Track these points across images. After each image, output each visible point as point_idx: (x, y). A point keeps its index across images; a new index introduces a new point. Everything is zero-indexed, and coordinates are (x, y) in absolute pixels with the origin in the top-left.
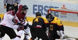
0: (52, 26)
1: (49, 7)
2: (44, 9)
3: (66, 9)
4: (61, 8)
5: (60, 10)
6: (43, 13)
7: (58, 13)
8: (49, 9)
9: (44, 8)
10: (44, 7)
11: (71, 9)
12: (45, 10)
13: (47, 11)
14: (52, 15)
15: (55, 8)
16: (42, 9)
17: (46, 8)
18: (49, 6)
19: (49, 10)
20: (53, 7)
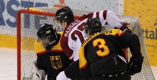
0: (57, 59)
1: (20, 3)
2: (6, 10)
4: (55, 6)
6: (5, 19)
7: (45, 18)
8: (20, 8)
9: (6, 6)
10: (6, 4)
11: (81, 9)
12: (11, 12)
13: (16, 14)
14: (54, 28)
15: (38, 5)
17: (14, 7)
18: (22, 2)
19: (19, 13)
20: (31, 4)
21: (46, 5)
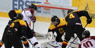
2: (24, 4)
3: (49, 5)
4: (44, 3)
5: (43, 5)
7: (40, 8)
10: (24, 2)
11: (54, 4)
15: (38, 3)
16: (23, 4)
17: (28, 3)
18: (31, 1)
20: (35, 2)
21: (41, 3)
